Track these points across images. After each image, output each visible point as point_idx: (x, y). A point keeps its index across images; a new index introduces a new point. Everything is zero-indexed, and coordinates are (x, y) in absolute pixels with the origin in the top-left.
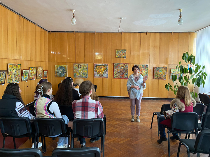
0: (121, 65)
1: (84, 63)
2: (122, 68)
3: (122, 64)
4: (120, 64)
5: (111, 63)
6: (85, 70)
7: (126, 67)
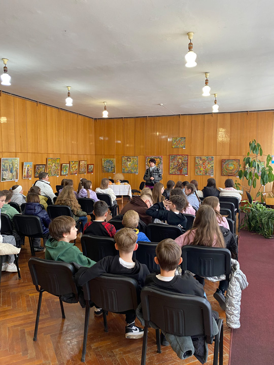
0: (179, 157)
1: (134, 155)
2: (180, 161)
3: (181, 157)
5: (166, 155)
6: (135, 164)
7: (185, 159)
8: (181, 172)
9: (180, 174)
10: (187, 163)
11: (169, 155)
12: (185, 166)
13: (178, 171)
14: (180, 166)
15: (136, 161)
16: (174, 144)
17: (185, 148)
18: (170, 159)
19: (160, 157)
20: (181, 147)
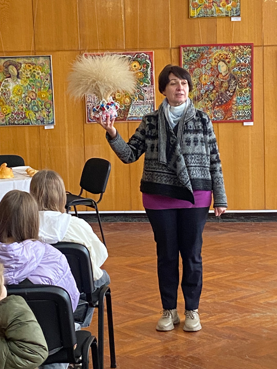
0: (216, 53)
1: (35, 52)
2: (223, 68)
3: (223, 51)
4: (214, 50)
5: (166, 47)
6: (42, 89)
7: (240, 61)
8: (227, 111)
9: (225, 121)
10: (251, 77)
11: (179, 48)
12: (241, 87)
13: (216, 109)
14: (223, 90)
15: (44, 73)
16: (196, 3)
17: (239, 16)
18: (184, 61)
19: (141, 55)
20: (224, 14)
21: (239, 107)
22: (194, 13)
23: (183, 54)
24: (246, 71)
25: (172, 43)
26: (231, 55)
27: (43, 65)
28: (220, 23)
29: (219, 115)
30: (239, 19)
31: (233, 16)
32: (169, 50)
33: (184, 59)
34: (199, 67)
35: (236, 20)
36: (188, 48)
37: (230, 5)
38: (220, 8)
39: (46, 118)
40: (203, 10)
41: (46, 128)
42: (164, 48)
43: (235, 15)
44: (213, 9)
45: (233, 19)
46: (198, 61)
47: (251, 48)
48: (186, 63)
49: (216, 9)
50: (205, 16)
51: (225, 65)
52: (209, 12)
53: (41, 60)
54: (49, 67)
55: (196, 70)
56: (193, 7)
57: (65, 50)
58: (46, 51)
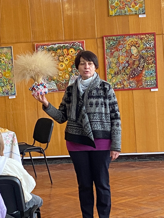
0: (129, 40)
2: (134, 51)
4: (127, 38)
6: (6, 70)
7: (146, 46)
8: (139, 81)
9: (137, 89)
10: (155, 56)
11: (103, 38)
12: (149, 64)
13: (131, 80)
14: (135, 66)
15: (7, 59)
16: (113, 6)
17: (144, 13)
18: (106, 47)
19: (76, 44)
20: (134, 13)
21: (147, 78)
22: (112, 13)
23: (106, 42)
24: (151, 52)
25: (97, 34)
26: (140, 42)
27: (6, 54)
28: (131, 19)
29: (133, 85)
30: (145, 16)
31: (140, 14)
32: (96, 40)
33: (106, 45)
34: (118, 51)
35: (142, 17)
36: (109, 38)
37: (138, 6)
38: (131, 9)
39: (10, 91)
40: (119, 11)
41: (10, 98)
42: (92, 38)
43: (142, 13)
44: (126, 9)
45: (140, 16)
46: (116, 47)
47: (154, 36)
48: (108, 48)
49: (128, 9)
50: (120, 15)
51: (136, 49)
52: (123, 11)
53: (5, 50)
54: (10, 55)
55: (115, 53)
56: (112, 8)
57: (22, 42)
58: (8, 44)
